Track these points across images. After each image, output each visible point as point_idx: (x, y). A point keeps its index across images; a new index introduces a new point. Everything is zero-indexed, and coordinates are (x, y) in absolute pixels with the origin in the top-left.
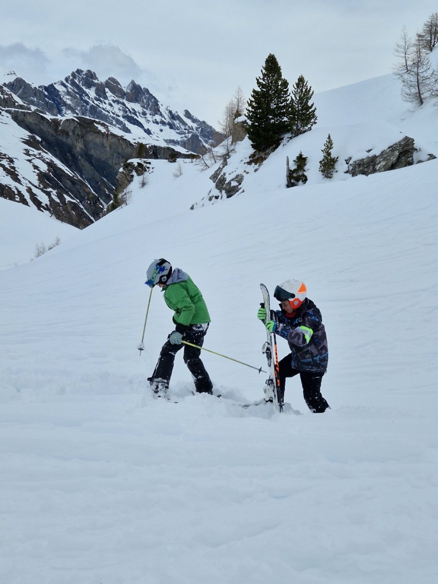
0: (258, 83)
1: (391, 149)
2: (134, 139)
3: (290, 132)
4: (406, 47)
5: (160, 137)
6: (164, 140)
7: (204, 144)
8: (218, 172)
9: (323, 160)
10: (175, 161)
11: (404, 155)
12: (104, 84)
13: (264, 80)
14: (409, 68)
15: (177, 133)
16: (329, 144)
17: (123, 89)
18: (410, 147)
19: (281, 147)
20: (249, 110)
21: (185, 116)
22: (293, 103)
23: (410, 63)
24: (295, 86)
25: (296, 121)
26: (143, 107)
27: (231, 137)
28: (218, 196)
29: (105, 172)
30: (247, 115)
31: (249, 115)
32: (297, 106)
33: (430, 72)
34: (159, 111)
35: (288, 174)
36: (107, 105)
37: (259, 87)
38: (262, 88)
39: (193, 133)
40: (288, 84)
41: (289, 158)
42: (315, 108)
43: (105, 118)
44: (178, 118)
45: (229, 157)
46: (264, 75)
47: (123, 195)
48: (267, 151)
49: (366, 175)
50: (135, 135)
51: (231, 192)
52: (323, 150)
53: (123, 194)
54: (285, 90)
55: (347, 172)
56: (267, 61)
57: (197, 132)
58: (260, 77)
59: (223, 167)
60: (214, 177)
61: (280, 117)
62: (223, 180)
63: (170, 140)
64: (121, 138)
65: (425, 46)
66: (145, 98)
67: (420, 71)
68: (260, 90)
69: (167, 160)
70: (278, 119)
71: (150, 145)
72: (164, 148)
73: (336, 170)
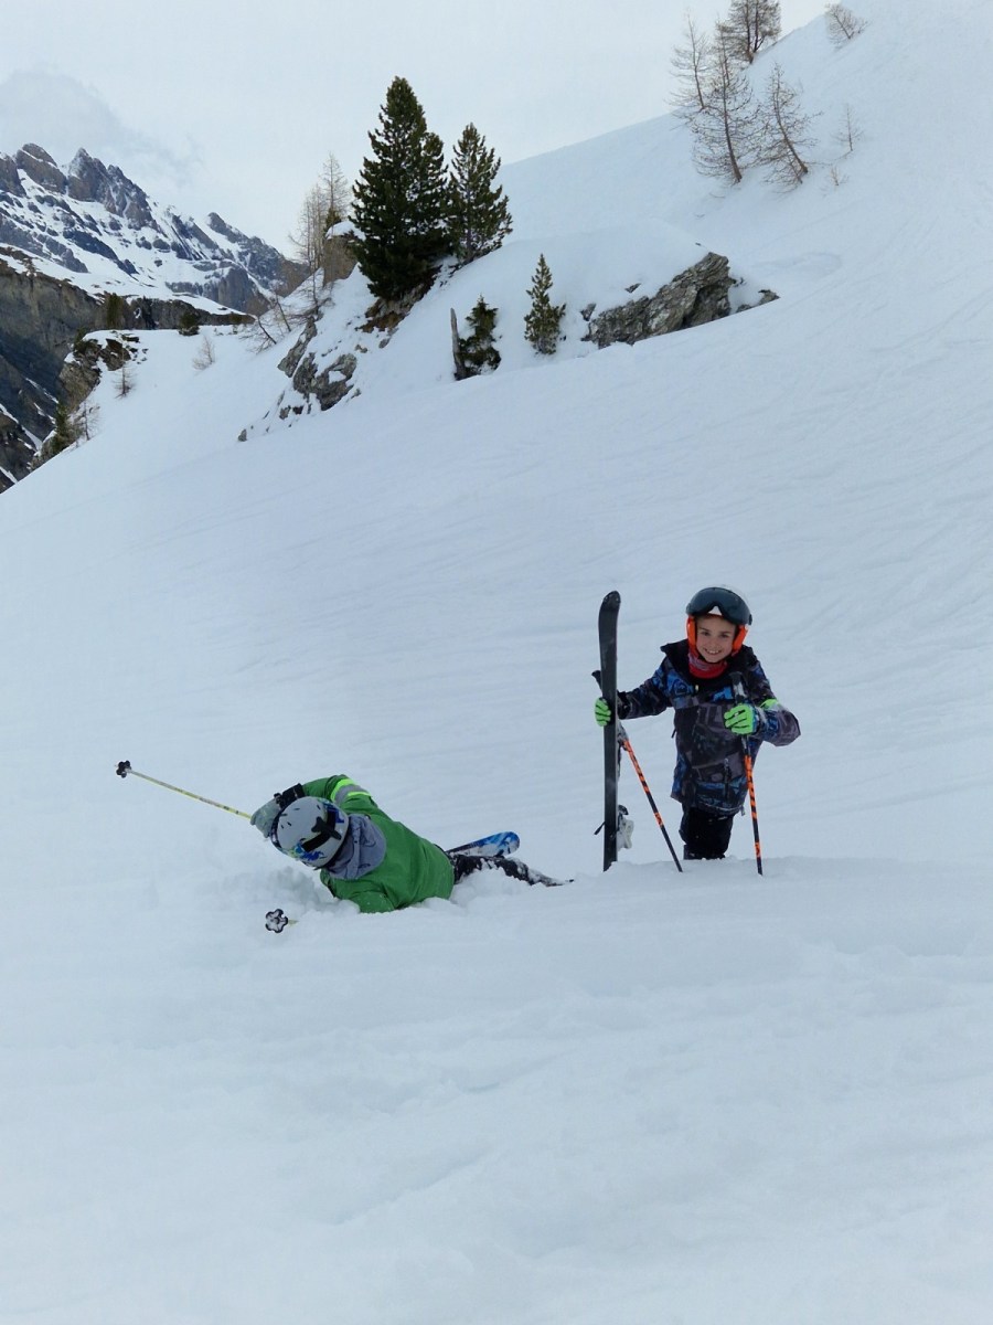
0: (375, 144)
1: (680, 282)
2: (96, 286)
3: (455, 254)
4: (697, 54)
5: (157, 278)
6: (167, 284)
7: (262, 290)
8: (297, 352)
9: (533, 314)
10: (195, 332)
11: (709, 293)
12: (14, 160)
13: (387, 138)
14: (705, 101)
15: (195, 267)
16: (544, 278)
17: (61, 170)
18: (721, 276)
19: (435, 288)
20: (357, 207)
21: (212, 227)
22: (455, 187)
23: (707, 90)
24: (458, 149)
25: (465, 227)
26: (112, 210)
27: (321, 271)
28: (302, 408)
29: (31, 365)
30: (354, 217)
31: (359, 218)
32: (465, 193)
33: (752, 108)
34: (150, 218)
35: (457, 350)
36: (26, 209)
37: (377, 153)
38: (385, 155)
39: (233, 265)
40: (441, 144)
41: (456, 312)
42: (506, 197)
43: (24, 240)
44: (196, 232)
45: (320, 316)
46: (387, 125)
47: (80, 418)
48: (405, 300)
49: (628, 343)
50: (98, 277)
51: (330, 395)
52: (531, 290)
53: (79, 414)
54: (436, 158)
55: (587, 338)
56: (391, 95)
57: (242, 263)
58: (377, 131)
59: (308, 339)
60: (288, 364)
61: (430, 221)
62: (309, 370)
63: (180, 284)
64: (65, 284)
65: (737, 52)
66: (115, 189)
67: (730, 107)
68: (379, 161)
69: (176, 331)
70: (425, 225)
71: (136, 298)
72: (168, 303)
73: (562, 336)
